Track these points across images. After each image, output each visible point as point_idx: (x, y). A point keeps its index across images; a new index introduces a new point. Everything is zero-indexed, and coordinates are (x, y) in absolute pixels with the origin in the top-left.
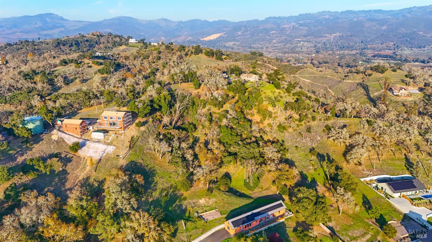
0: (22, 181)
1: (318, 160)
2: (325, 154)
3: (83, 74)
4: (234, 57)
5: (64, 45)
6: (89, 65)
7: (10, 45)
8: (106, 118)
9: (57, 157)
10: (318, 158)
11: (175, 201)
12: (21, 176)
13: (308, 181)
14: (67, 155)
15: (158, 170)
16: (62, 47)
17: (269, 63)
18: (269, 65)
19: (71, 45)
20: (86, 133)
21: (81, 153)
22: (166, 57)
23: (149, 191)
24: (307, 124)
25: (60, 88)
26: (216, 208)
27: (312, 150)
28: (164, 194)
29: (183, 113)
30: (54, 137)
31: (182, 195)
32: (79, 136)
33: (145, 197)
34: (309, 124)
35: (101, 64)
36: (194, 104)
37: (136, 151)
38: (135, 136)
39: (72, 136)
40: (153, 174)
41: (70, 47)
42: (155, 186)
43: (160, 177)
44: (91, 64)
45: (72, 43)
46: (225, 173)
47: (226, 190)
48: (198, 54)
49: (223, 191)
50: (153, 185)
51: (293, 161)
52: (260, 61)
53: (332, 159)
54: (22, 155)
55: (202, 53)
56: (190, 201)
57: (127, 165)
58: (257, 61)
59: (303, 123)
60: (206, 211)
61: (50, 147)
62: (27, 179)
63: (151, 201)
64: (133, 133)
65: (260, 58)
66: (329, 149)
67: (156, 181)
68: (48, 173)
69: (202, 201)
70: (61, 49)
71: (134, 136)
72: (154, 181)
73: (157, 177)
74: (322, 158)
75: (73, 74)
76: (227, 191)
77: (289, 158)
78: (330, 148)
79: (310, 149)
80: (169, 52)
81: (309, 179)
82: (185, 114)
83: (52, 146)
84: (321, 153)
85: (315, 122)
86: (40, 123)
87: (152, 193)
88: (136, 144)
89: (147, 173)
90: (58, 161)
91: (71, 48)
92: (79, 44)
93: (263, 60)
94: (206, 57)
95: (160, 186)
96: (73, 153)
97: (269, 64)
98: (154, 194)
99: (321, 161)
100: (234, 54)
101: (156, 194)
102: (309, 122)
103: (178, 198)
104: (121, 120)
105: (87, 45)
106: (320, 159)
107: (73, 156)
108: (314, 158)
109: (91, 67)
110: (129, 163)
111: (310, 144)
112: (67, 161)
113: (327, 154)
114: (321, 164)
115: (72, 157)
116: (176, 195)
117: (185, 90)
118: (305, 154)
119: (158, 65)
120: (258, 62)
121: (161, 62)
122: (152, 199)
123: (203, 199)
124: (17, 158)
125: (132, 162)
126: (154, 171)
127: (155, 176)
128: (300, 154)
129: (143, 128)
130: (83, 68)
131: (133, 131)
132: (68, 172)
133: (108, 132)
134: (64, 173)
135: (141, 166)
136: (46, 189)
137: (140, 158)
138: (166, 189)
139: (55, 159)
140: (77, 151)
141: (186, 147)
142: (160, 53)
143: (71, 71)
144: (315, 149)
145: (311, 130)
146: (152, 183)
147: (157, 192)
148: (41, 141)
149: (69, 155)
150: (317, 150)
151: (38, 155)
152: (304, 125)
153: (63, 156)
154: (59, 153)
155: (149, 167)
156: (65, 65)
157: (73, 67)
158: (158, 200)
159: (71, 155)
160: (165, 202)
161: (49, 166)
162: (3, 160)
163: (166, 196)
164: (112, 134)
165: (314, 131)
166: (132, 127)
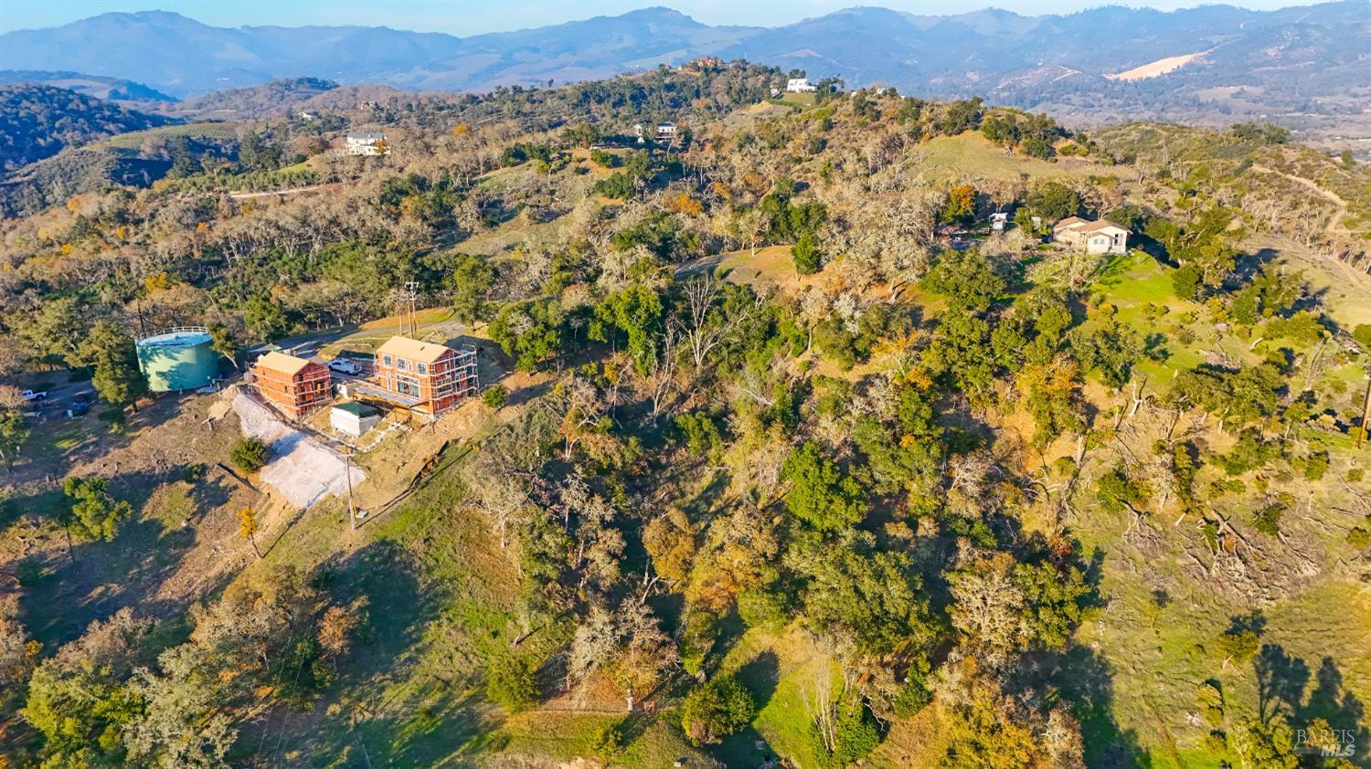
0: (45, 547)
1: (1255, 689)
2: (1314, 665)
3: (552, 193)
4: (1161, 142)
5: (600, 101)
6: (583, 165)
7: (473, 99)
8: (388, 360)
9: (190, 481)
10: (1260, 673)
11: (454, 745)
12: (52, 529)
14: (223, 477)
15: (465, 595)
16: (594, 106)
17: (1307, 172)
18: (1302, 180)
19: (620, 103)
20: (324, 405)
21: (268, 476)
22: (847, 140)
23: (377, 678)
24: (1273, 486)
25: (465, 236)
27: (1244, 628)
28: (428, 703)
29: (717, 365)
30: (217, 411)
31: (499, 724)
32: (292, 416)
33: (345, 701)
34: (1282, 487)
35: (616, 162)
36: (771, 331)
37: (424, 502)
38: (463, 441)
39: (274, 410)
40: (434, 609)
41: (615, 105)
42: (411, 660)
43: (454, 628)
44: (588, 164)
45: (622, 95)
46: (763, 654)
47: (711, 740)
48: (960, 132)
49: (689, 743)
50: (407, 655)
51: (1106, 667)
52: (1263, 163)
53: (1349, 696)
54: (91, 458)
55: (976, 128)
56: (520, 758)
57: (360, 552)
58: (1249, 163)
59: (1247, 477)
61: (189, 440)
62: (64, 544)
63: (357, 726)
64: (461, 427)
65: (1269, 150)
66: (1353, 640)
67: (427, 641)
68: (110, 537)
70: (589, 112)
71: (456, 441)
72: (419, 640)
73: (445, 622)
74: (1284, 681)
75: (523, 192)
76: (706, 749)
77: (1095, 645)
78: (1355, 633)
79: (1235, 620)
80: (863, 125)
82: (722, 370)
83: (194, 440)
84: (1290, 651)
85: (1316, 484)
86: (198, 357)
87: (382, 689)
88: (446, 472)
89: (416, 597)
90: (190, 494)
91: (620, 110)
92: (645, 97)
93: (1279, 157)
94: (986, 142)
95: (433, 665)
96: (242, 474)
97: (1306, 177)
98: (388, 694)
99: (1269, 697)
100: (1165, 133)
101: (395, 698)
102: (1283, 477)
103: (475, 731)
104: (427, 376)
105: (666, 101)
106: (1273, 685)
107: (239, 483)
108: (1238, 671)
109: (585, 171)
110: (370, 546)
111: (1239, 596)
112: (211, 497)
113: (1327, 662)
114: (1262, 712)
115: (236, 487)
116: (473, 717)
117: (765, 273)
118: (1196, 642)
119: (809, 171)
120: (1257, 168)
121: (821, 160)
122: (368, 716)
123: (580, 760)
124: (69, 466)
125: (384, 542)
126: (446, 594)
127: (438, 617)
128: (1162, 633)
129: (510, 414)
130: (559, 174)
131: (468, 420)
132: (199, 538)
133: (382, 414)
134: (186, 538)
135: (408, 565)
136: (100, 590)
137: (422, 534)
138: (447, 683)
139: (184, 486)
140: (256, 469)
141: (602, 519)
142: (831, 127)
143: (523, 182)
144: (1264, 621)
145: (1284, 523)
146: (407, 646)
147: (407, 690)
148: (171, 417)
149: (229, 481)
150: (1276, 633)
151: (139, 465)
152: (1252, 489)
153: (210, 478)
154: (204, 469)
155: (436, 575)
156: (514, 165)
157: (533, 171)
158: (389, 726)
159: (234, 481)
160: (411, 741)
161: (112, 514)
162: (27, 467)
163: (430, 713)
164: (392, 422)
165: (1297, 526)
166: (473, 405)
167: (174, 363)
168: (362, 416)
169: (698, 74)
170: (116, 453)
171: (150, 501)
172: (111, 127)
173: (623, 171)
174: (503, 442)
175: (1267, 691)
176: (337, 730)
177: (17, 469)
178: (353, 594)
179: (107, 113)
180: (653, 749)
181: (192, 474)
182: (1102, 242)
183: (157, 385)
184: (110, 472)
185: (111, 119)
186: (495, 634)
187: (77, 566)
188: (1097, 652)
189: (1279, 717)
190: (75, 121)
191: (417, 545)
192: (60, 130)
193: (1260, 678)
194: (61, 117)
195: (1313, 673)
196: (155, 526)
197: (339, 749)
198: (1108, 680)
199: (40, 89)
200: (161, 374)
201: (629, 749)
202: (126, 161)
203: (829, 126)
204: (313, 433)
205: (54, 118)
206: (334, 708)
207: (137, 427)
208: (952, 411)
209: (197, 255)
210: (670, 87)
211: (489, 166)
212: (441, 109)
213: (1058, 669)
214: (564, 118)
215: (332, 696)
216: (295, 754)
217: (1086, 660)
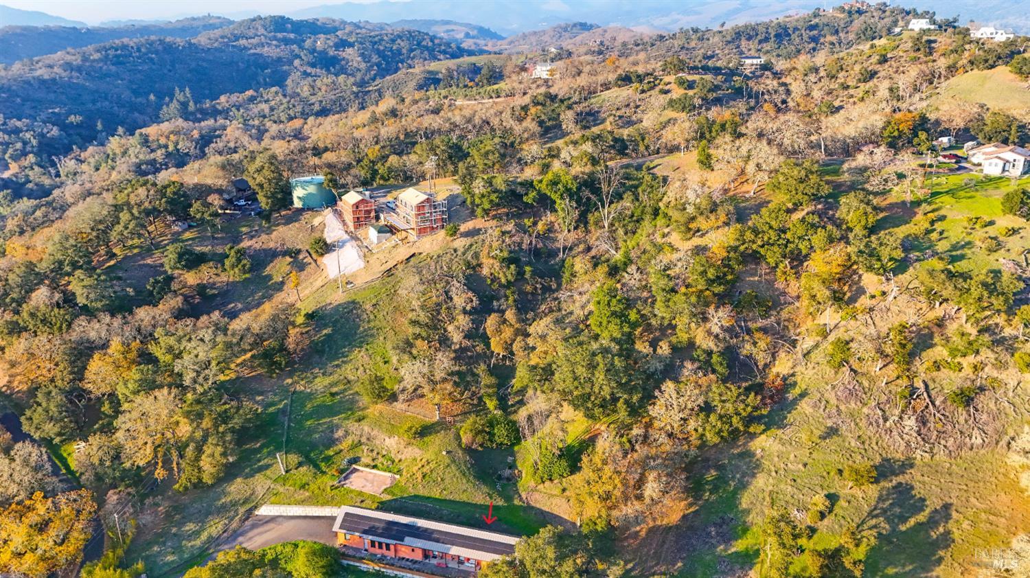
0: (218, 279)
5: (749, 38)
6: (667, 87)
7: (661, 38)
8: (401, 201)
9: (291, 257)
10: (881, 500)
11: (337, 413)
13: (725, 550)
14: (306, 257)
15: (381, 338)
16: (744, 43)
19: (766, 40)
20: (369, 225)
21: (326, 259)
23: (316, 371)
26: (399, 472)
27: (891, 466)
28: (334, 390)
30: (317, 221)
31: (364, 408)
32: (351, 228)
33: (295, 379)
35: (691, 85)
37: (385, 285)
38: (424, 254)
39: (345, 224)
40: (362, 342)
41: (760, 42)
42: (337, 366)
43: (367, 354)
44: (671, 86)
45: (768, 34)
47: (474, 446)
49: (460, 445)
50: (336, 363)
51: (758, 467)
53: (946, 533)
56: (366, 429)
57: (339, 305)
60: (375, 467)
61: (298, 235)
62: (225, 279)
63: (295, 392)
64: (427, 246)
66: (980, 497)
67: (350, 358)
69: (391, 443)
70: (738, 47)
71: (421, 253)
72: (347, 356)
73: (364, 350)
74: (897, 510)
75: (617, 106)
76: (469, 450)
79: (886, 460)
81: (739, 546)
83: (301, 235)
86: (317, 190)
87: (316, 377)
89: (355, 334)
90: (289, 264)
91: (765, 45)
92: (789, 35)
94: (1013, 76)
95: (348, 371)
96: (315, 257)
98: (318, 380)
99: (875, 517)
101: (320, 383)
102: (1001, 366)
103: (351, 409)
104: (414, 213)
105: (805, 37)
106: (886, 510)
107: (312, 262)
108: (864, 493)
109: (666, 92)
110: (345, 303)
112: (298, 267)
113: (947, 507)
114: (861, 525)
115: (310, 264)
116: (354, 402)
118: (840, 467)
119: (852, 96)
121: (865, 88)
122: (303, 388)
123: (396, 438)
124: (241, 241)
125: (353, 302)
126: (372, 336)
127: (361, 347)
128: (815, 455)
129: (460, 243)
130: (649, 93)
131: (433, 243)
132: (285, 287)
133: (393, 234)
134: (280, 286)
135: (358, 316)
136: (233, 305)
137: (374, 301)
138: (349, 382)
139: (289, 259)
140: (322, 255)
141: (464, 308)
142: (886, 61)
143: (620, 99)
144: (912, 466)
145: (983, 401)
146: (338, 359)
147: (327, 381)
148: (296, 221)
149: (308, 260)
150: (914, 477)
151: (272, 245)
152: (968, 371)
153: (301, 257)
154: (299, 251)
155: (372, 324)
156: (620, 87)
157: (630, 91)
158: (310, 396)
159: (311, 260)
160: (318, 406)
161: (240, 266)
162: (221, 238)
163: (333, 395)
164: (395, 239)
165: (992, 405)
166: (442, 234)
167: (305, 192)
168: (379, 232)
169: (842, 16)
170: (264, 237)
171: (271, 265)
172: (442, 57)
173: (691, 93)
174: (446, 258)
175: (878, 511)
176: (285, 390)
177: (217, 239)
178: (326, 326)
179: (443, 48)
180: (438, 442)
181: (294, 253)
182: (996, 165)
183: (297, 204)
184: (257, 246)
185: (444, 52)
186: (386, 362)
187: (228, 291)
188: (759, 456)
189: (874, 532)
190: (422, 53)
191: (368, 307)
192: (413, 58)
193: (878, 502)
194: (415, 50)
195: (928, 511)
196: (269, 277)
197: (281, 401)
198: (754, 475)
199: (409, 32)
200: (299, 198)
201: (425, 439)
202: (429, 79)
203: (884, 60)
204: (357, 239)
205: (412, 50)
206: (289, 381)
207: (278, 225)
208: (756, 278)
209: (402, 137)
210: (812, 28)
211: (606, 86)
212: (638, 45)
213: (726, 462)
214: (717, 52)
215: (290, 375)
216: (260, 398)
217: (747, 460)
